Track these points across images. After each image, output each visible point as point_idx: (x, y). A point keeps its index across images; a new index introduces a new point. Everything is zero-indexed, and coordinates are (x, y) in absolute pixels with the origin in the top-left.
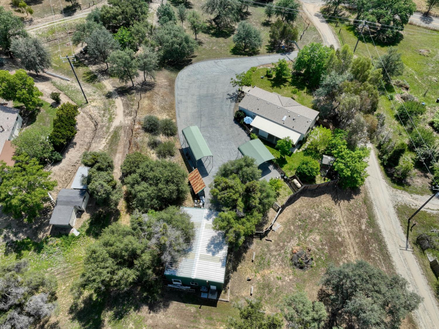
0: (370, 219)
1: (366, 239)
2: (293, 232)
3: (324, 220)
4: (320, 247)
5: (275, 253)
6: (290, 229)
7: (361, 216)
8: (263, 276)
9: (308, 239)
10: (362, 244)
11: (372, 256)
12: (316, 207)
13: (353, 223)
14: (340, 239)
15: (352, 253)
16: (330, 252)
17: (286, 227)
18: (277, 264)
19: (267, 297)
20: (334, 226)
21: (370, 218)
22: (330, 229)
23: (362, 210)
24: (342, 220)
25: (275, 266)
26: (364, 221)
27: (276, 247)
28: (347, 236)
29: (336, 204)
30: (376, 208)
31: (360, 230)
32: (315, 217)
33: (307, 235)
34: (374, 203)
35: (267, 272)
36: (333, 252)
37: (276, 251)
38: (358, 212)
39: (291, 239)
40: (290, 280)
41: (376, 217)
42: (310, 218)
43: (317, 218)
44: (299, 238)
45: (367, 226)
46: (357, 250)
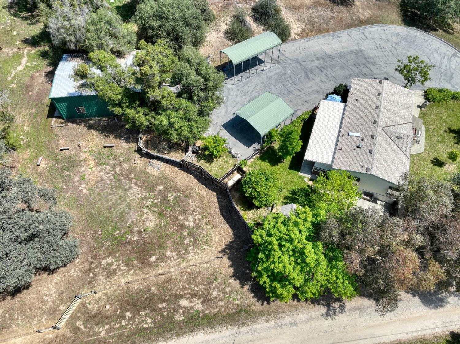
0: (203, 318)
1: (161, 306)
2: (153, 190)
3: (185, 234)
4: (136, 229)
5: (118, 169)
6: (157, 184)
7: (206, 301)
8: (85, 160)
9: (146, 210)
10: (148, 298)
11: (128, 314)
12: (206, 220)
13: (189, 283)
14: (153, 259)
15: (130, 278)
16: (129, 243)
17: (159, 178)
18: (102, 173)
19: (59, 166)
20: (176, 249)
21: (205, 317)
22: (169, 243)
23: (221, 303)
24: (191, 263)
25: (100, 172)
26: (198, 305)
27: (127, 170)
28: (160, 272)
29: (220, 252)
30: (234, 332)
31: (178, 297)
32: (187, 220)
33: (153, 209)
34: (244, 328)
35: (91, 163)
36: (129, 248)
37: (122, 171)
38: (215, 294)
39: (141, 186)
40: (81, 191)
41: (210, 330)
42: (183, 212)
43: (186, 223)
44: (145, 198)
45: (187, 310)
46: (135, 286)
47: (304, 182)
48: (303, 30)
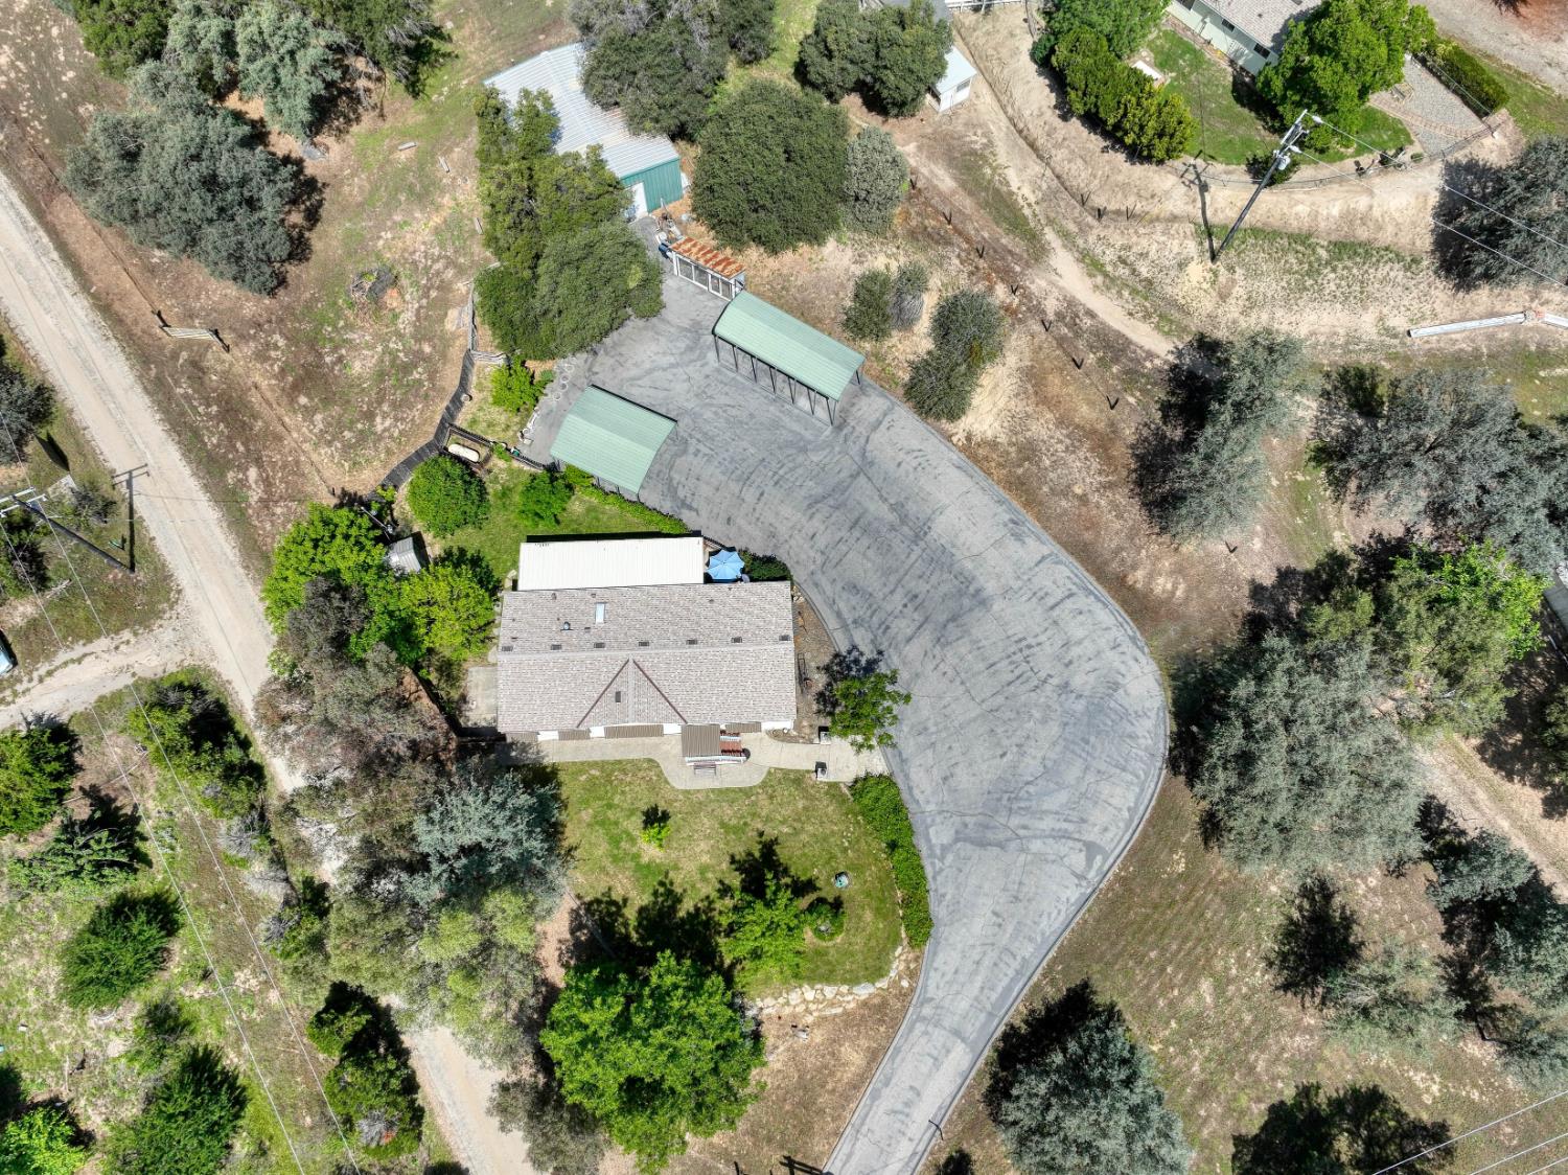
0: (240, 510)
1: (239, 445)
2: (418, 341)
3: (360, 426)
4: (343, 352)
5: (439, 266)
6: (430, 340)
7: (266, 503)
8: (438, 208)
9: (379, 349)
10: (244, 423)
11: (215, 408)
12: (393, 446)
13: (284, 467)
14: (303, 400)
15: (264, 384)
16: (320, 356)
17: (442, 338)
18: (423, 248)
19: (411, 178)
20: (330, 424)
21: (243, 512)
22: (336, 410)
23: (268, 526)
24: (315, 457)
25: (424, 243)
26: (255, 494)
27: (442, 281)
28: (287, 419)
29: (341, 489)
30: (232, 558)
31: (258, 462)
32: (385, 416)
33: (387, 358)
34: (242, 571)
35: (437, 220)
36: (310, 359)
37: (438, 273)
38: (278, 511)
39: (418, 319)
40: (379, 238)
41: (225, 525)
42: (395, 406)
43: (378, 419)
44: (400, 336)
45: (243, 483)
46: (254, 398)
47: (507, 572)
48: (993, 445)
